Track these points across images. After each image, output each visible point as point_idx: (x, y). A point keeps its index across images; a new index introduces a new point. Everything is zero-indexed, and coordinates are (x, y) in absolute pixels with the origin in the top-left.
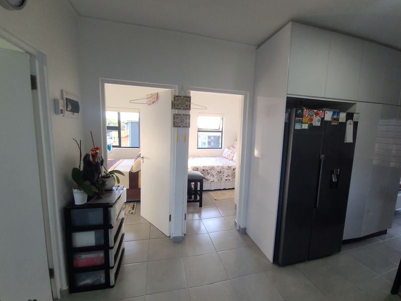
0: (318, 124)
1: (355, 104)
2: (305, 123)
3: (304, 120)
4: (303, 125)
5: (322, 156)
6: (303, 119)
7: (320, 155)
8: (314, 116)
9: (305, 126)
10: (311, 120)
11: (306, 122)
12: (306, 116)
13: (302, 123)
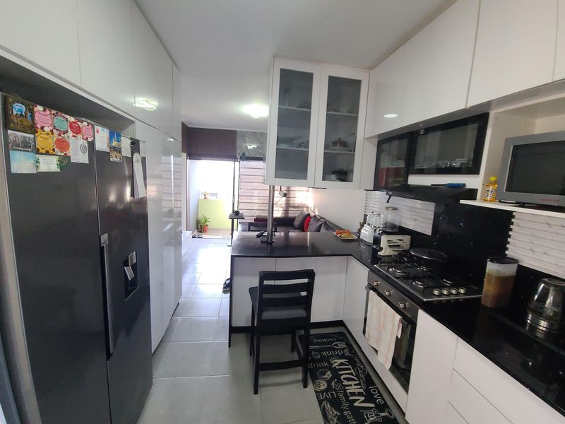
0: (83, 158)
1: (133, 122)
2: (47, 153)
3: (43, 141)
4: (42, 158)
5: (105, 237)
6: (38, 139)
7: (100, 237)
8: (70, 134)
9: (50, 164)
10: (63, 144)
11: (49, 148)
12: (47, 129)
13: (38, 152)
